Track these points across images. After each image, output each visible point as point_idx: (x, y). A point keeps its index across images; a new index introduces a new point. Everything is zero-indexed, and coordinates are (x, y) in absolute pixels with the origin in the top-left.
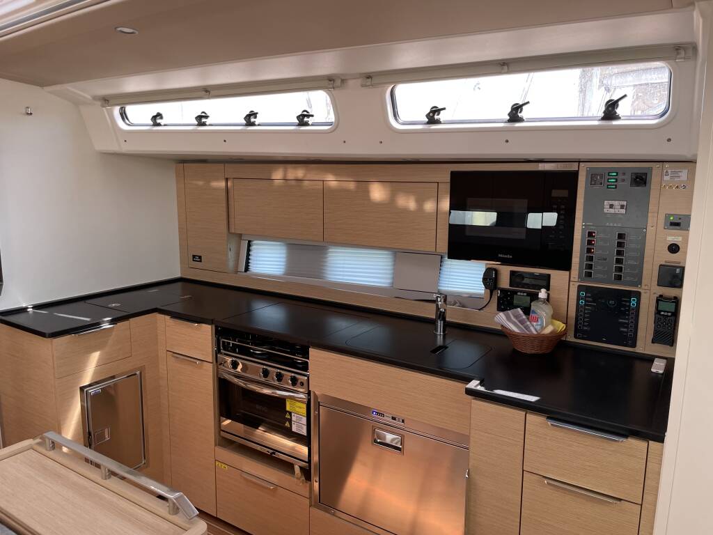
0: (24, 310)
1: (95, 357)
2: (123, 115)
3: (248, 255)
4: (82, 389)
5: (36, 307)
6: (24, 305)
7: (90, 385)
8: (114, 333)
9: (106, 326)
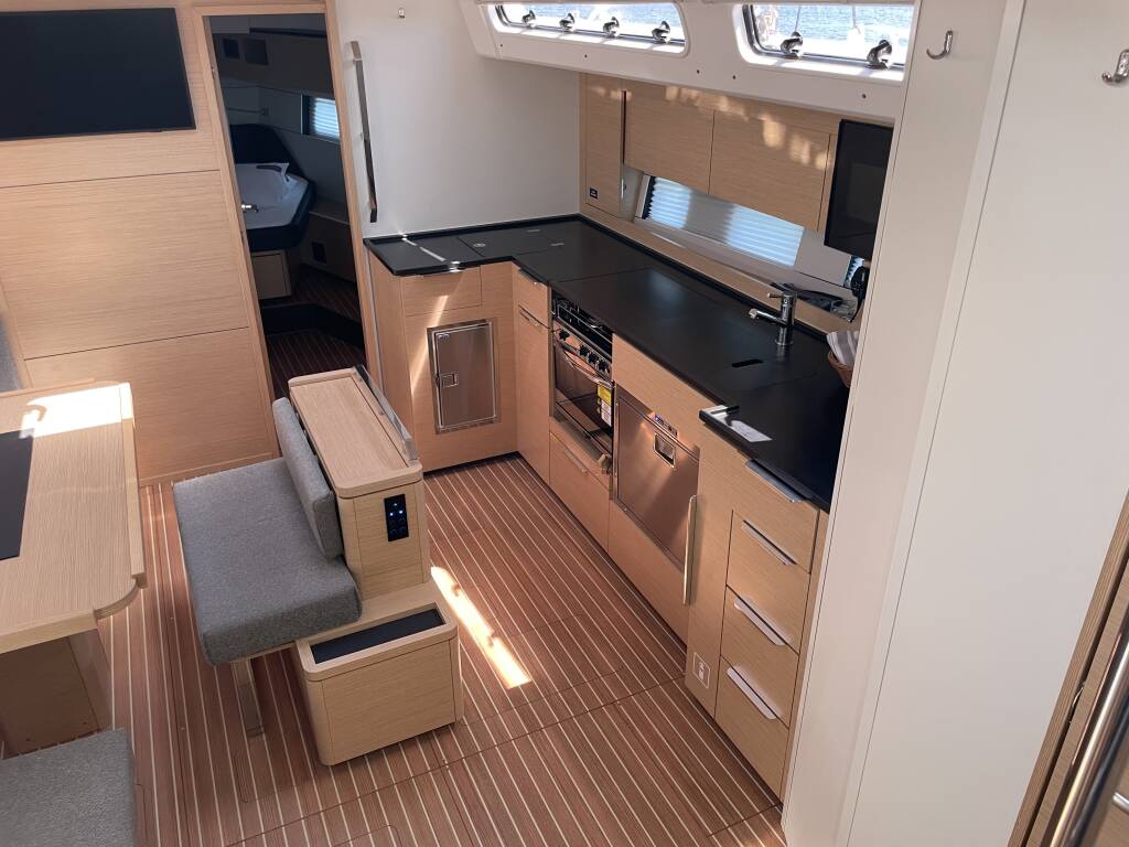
0: (398, 239)
1: (443, 301)
2: (500, 12)
3: (650, 195)
4: (429, 330)
5: (410, 237)
6: (401, 234)
7: (438, 328)
8: (462, 279)
9: (455, 270)
